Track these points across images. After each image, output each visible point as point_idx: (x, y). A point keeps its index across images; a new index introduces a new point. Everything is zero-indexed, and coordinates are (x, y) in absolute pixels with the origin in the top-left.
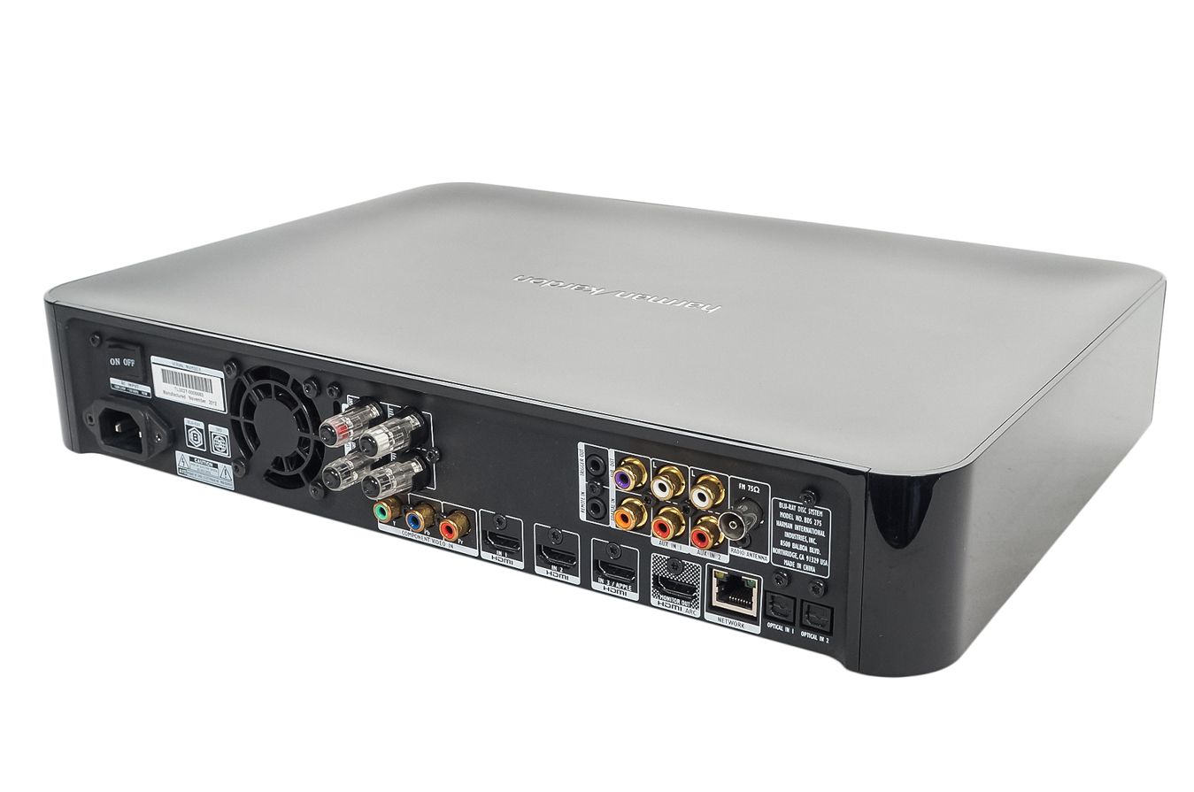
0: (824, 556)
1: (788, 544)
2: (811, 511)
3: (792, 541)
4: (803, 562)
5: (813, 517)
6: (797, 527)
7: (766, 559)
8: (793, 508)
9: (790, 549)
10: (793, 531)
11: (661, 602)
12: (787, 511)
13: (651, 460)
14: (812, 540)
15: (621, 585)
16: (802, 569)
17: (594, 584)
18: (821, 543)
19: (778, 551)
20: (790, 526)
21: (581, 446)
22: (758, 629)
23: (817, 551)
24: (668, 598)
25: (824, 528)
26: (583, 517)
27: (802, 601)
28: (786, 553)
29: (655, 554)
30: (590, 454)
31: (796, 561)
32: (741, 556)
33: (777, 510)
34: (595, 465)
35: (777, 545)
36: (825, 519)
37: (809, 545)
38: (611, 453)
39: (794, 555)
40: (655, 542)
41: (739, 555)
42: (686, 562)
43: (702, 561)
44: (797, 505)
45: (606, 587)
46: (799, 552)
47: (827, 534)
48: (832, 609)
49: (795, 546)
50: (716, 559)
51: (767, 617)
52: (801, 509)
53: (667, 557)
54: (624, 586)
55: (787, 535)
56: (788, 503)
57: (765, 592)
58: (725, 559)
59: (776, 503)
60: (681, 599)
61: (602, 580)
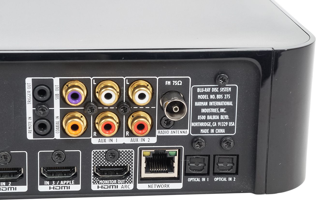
0: (232, 119)
1: (204, 117)
2: (222, 89)
3: (206, 114)
4: (215, 128)
5: (224, 93)
6: (211, 104)
7: (186, 132)
8: (208, 90)
9: (206, 121)
10: (208, 107)
11: (100, 186)
12: (204, 93)
13: (92, 79)
14: (222, 110)
15: (65, 182)
16: (215, 133)
17: (42, 188)
18: (230, 110)
19: (196, 124)
20: (206, 104)
21: (29, 81)
22: (179, 186)
23: (227, 117)
24: (106, 182)
25: (233, 99)
26: (30, 136)
27: (215, 156)
28: (202, 124)
29: (95, 151)
30: (35, 84)
31: (210, 128)
32: (167, 135)
33: (196, 94)
34: (42, 93)
35: (195, 120)
36: (233, 93)
37: (220, 114)
38: (56, 81)
39: (208, 124)
40: (95, 141)
41: (165, 135)
42: (121, 150)
43: (134, 146)
44: (211, 87)
45: (52, 186)
46: (212, 121)
47: (234, 103)
48: (238, 156)
49: (209, 117)
50: (146, 142)
51: (187, 175)
52: (215, 90)
53: (105, 151)
54: (68, 182)
55: (203, 111)
56: (204, 87)
57: (186, 156)
58: (153, 140)
59: (195, 90)
60: (117, 179)
61: (48, 183)
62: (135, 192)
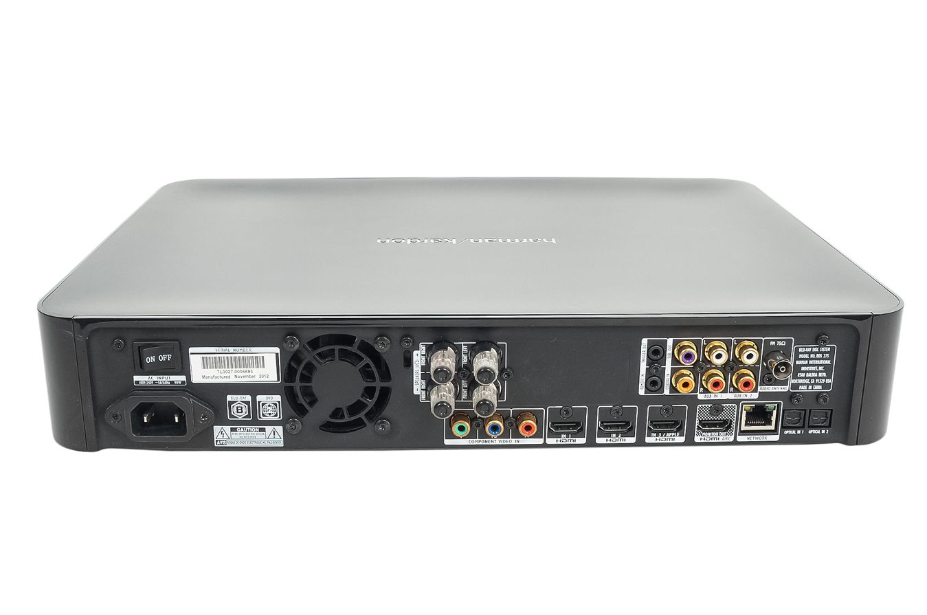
0: (829, 377)
1: (803, 375)
2: (822, 349)
3: (806, 372)
4: (812, 385)
5: (823, 353)
6: (811, 362)
7: (786, 389)
8: (809, 350)
9: (805, 378)
10: (808, 365)
11: (703, 438)
12: (805, 353)
13: (702, 339)
14: (821, 368)
15: (670, 434)
16: (812, 389)
17: (648, 440)
18: (827, 369)
19: (795, 381)
20: (806, 362)
21: (645, 341)
22: (776, 438)
23: (824, 375)
24: (709, 434)
25: (831, 358)
26: (642, 392)
27: (810, 410)
28: (801, 381)
29: (700, 406)
30: (650, 344)
31: (808, 385)
32: (768, 391)
33: (797, 353)
34: (656, 352)
35: (795, 377)
36: (831, 353)
37: (818, 372)
38: (670, 341)
39: (807, 381)
40: (701, 397)
41: (766, 391)
42: (724, 405)
43: (737, 402)
44: (812, 347)
45: (658, 438)
46: (810, 378)
47: (832, 362)
48: (832, 410)
49: (808, 375)
50: (748, 397)
51: (784, 428)
52: (815, 350)
53: (709, 406)
54: (673, 434)
55: (803, 369)
56: (806, 347)
57: (783, 411)
58: (755, 396)
59: (797, 349)
60: (718, 431)
61: (655, 435)
62: (735, 443)
